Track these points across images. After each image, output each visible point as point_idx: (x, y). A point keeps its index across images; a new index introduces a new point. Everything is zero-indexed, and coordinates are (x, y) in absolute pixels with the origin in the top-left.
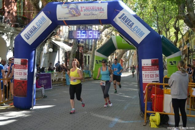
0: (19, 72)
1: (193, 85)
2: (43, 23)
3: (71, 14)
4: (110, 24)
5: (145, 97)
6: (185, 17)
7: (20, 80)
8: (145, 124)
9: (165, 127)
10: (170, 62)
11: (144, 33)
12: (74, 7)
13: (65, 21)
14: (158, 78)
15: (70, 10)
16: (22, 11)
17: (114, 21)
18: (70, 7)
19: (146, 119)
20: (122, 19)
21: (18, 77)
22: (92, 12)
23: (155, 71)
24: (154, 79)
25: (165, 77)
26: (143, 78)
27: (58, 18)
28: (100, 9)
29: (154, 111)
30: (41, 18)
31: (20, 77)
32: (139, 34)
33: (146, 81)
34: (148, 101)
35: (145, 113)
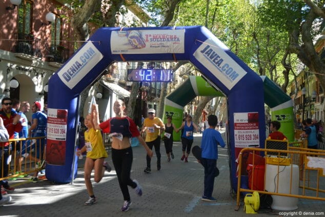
0: (54, 128)
1: (309, 153)
2: (90, 57)
3: (132, 45)
4: (188, 59)
5: (239, 168)
6: (299, 50)
7: (55, 139)
8: (237, 209)
10: (277, 116)
12: (136, 35)
13: (123, 55)
14: (258, 140)
15: (129, 39)
17: (194, 57)
18: (130, 35)
19: (240, 201)
20: (206, 53)
21: (53, 135)
22: (163, 42)
23: (253, 131)
24: (251, 142)
25: (267, 139)
26: (235, 141)
27: (112, 50)
28: (175, 39)
29: (250, 189)
30: (88, 51)
31: (56, 135)
32: (230, 76)
33: (240, 144)
34: (241, 174)
35: (238, 192)
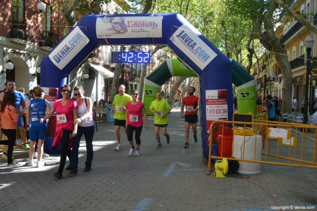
1: (270, 124)
2: (78, 41)
3: (115, 30)
4: (166, 43)
5: (210, 138)
6: (262, 36)
8: (208, 173)
9: (234, 176)
10: (242, 94)
11: (209, 57)
12: (119, 21)
13: (107, 39)
14: (227, 114)
16: (49, 25)
17: (171, 41)
18: (113, 21)
19: (211, 167)
20: (181, 38)
22: (143, 28)
23: (222, 105)
24: (221, 116)
25: (235, 113)
26: (207, 114)
27: (97, 35)
28: (153, 25)
29: (220, 156)
30: (75, 35)
32: (202, 58)
33: (209, 118)
34: (212, 143)
35: (209, 159)
